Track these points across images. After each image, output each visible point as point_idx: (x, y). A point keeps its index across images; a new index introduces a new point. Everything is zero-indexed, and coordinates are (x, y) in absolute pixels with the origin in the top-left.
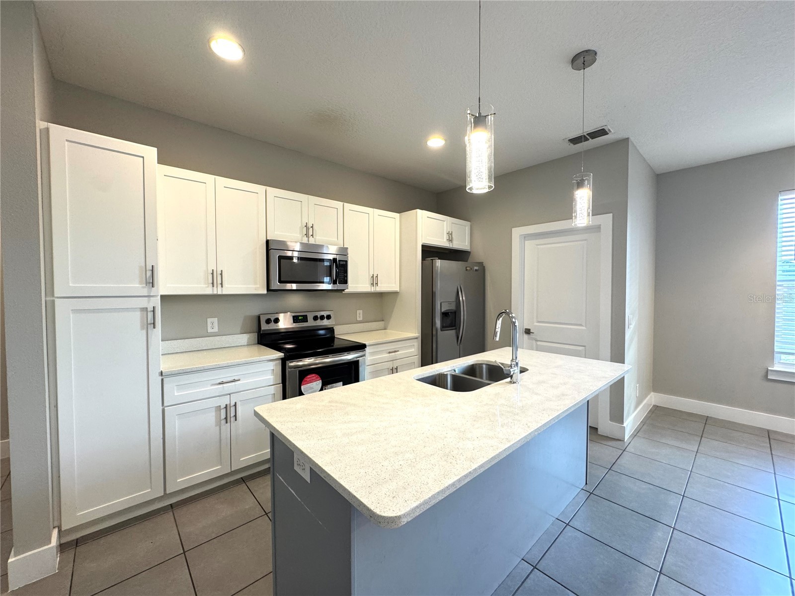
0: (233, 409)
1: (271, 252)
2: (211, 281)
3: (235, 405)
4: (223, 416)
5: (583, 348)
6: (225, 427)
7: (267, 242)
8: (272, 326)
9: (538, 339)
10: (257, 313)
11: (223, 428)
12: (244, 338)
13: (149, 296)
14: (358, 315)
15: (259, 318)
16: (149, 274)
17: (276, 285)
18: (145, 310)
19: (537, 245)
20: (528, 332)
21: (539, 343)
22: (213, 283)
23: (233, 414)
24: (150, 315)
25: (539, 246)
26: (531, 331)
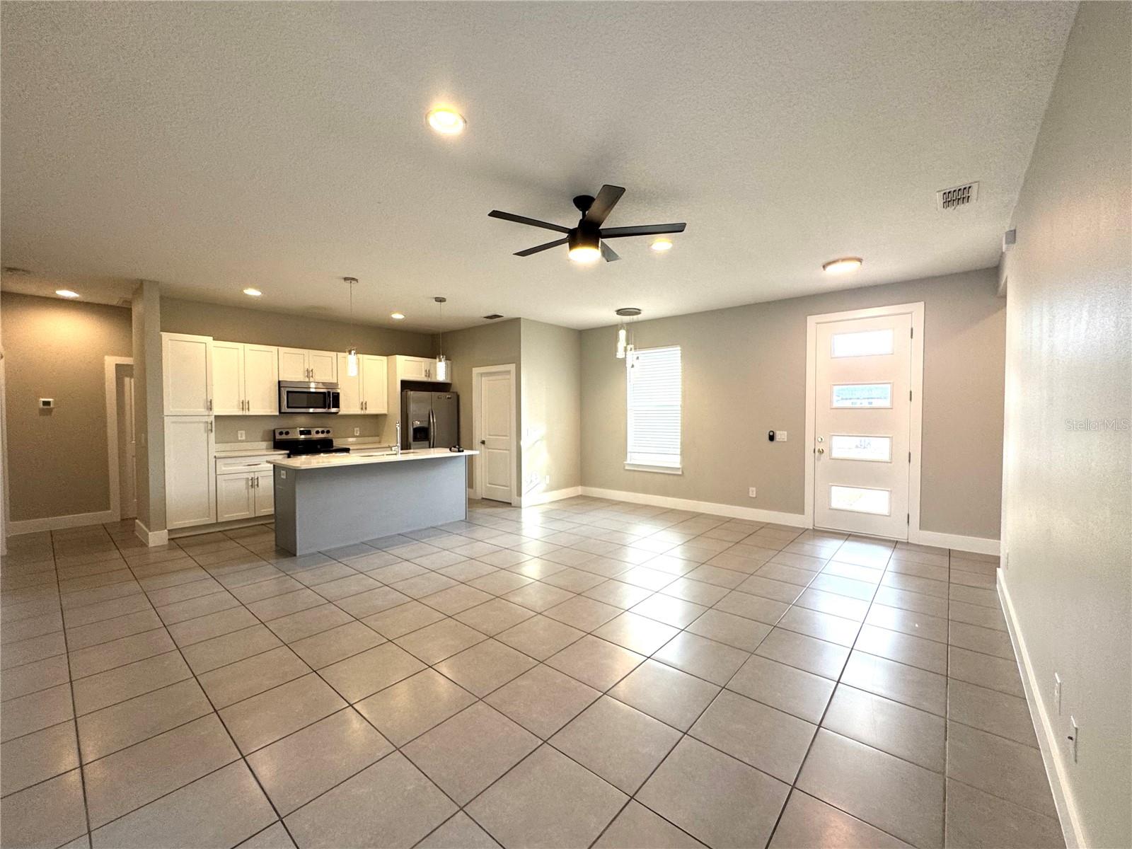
0: (256, 481)
1: (282, 389)
2: (241, 407)
3: (258, 478)
4: (250, 484)
6: (251, 491)
7: (279, 382)
8: (284, 437)
9: (489, 447)
10: (273, 428)
11: (250, 491)
12: (264, 445)
13: (208, 416)
14: (355, 431)
15: (274, 431)
16: (209, 404)
17: (285, 409)
18: (207, 422)
20: (483, 442)
21: (491, 450)
22: (243, 409)
23: (256, 483)
24: (210, 425)
25: (492, 382)
26: (485, 442)
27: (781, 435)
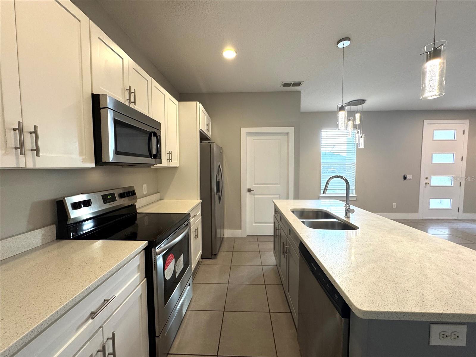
5: (278, 196)
9: (255, 194)
14: (144, 189)
15: (61, 201)
19: (254, 139)
20: (249, 190)
21: (256, 196)
25: (255, 141)
26: (251, 190)
27: (409, 177)
